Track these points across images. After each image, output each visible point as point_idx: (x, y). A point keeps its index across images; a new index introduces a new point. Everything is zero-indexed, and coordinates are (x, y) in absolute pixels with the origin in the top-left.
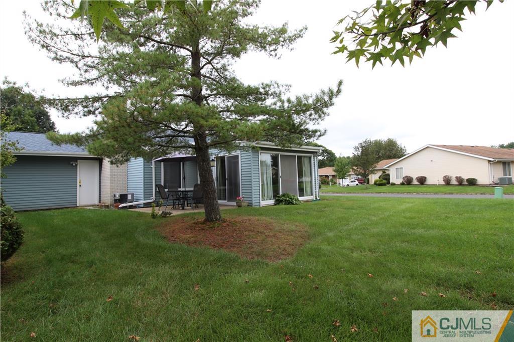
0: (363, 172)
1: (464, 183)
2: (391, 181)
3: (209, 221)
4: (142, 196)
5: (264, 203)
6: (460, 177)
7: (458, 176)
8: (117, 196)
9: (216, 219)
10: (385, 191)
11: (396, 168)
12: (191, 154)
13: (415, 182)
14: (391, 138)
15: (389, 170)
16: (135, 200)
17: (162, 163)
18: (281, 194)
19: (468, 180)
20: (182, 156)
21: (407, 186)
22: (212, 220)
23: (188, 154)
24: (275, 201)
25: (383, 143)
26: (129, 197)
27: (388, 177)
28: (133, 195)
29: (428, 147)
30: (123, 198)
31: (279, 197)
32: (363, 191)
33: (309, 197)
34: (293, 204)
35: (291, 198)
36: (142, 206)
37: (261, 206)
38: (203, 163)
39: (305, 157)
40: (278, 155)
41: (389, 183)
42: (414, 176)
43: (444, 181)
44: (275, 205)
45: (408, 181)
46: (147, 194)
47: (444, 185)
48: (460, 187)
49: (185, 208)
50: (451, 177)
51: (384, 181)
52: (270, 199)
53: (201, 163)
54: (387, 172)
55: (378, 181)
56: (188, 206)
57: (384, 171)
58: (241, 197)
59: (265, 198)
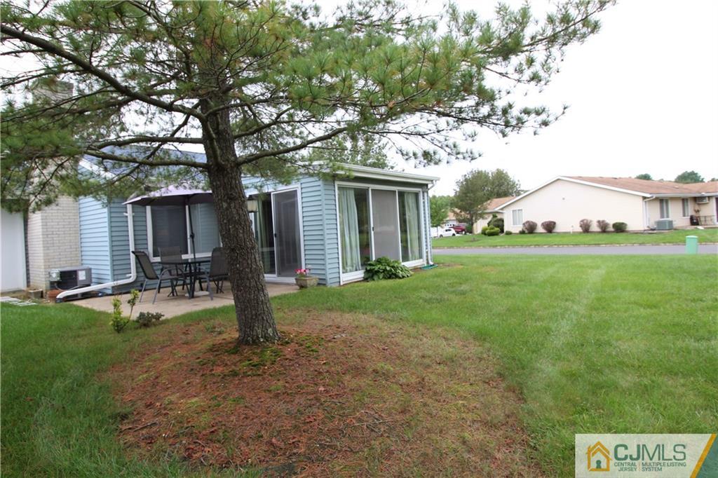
0: (469, 217)
1: (608, 230)
2: (506, 229)
3: (247, 343)
4: (109, 272)
5: (346, 278)
6: (603, 221)
7: (601, 219)
8: (54, 275)
9: (267, 338)
10: (503, 244)
11: (513, 211)
12: (203, 189)
13: (540, 229)
14: (501, 168)
15: (502, 213)
16: (93, 280)
17: (148, 208)
18: (374, 259)
19: (615, 225)
20: (181, 192)
21: (529, 235)
22: (255, 342)
23: (197, 187)
24: (365, 273)
25: (490, 175)
26: (82, 276)
27: (500, 223)
28: (89, 271)
29: (558, 180)
30: (67, 279)
31: (371, 265)
32: (471, 244)
33: (417, 261)
34: (397, 277)
35: (393, 267)
36: (110, 292)
37: (342, 284)
38: (229, 204)
39: (409, 193)
40: (368, 190)
41: (502, 231)
42: (539, 221)
43: (581, 226)
44: (365, 279)
45: (530, 229)
46: (118, 268)
47: (580, 233)
48: (605, 235)
49: (196, 293)
50: (591, 221)
51: (497, 229)
52: (356, 270)
53: (225, 205)
54: (499, 217)
55: (487, 229)
56: (202, 289)
57: (494, 215)
58: (303, 268)
59: (348, 269)
